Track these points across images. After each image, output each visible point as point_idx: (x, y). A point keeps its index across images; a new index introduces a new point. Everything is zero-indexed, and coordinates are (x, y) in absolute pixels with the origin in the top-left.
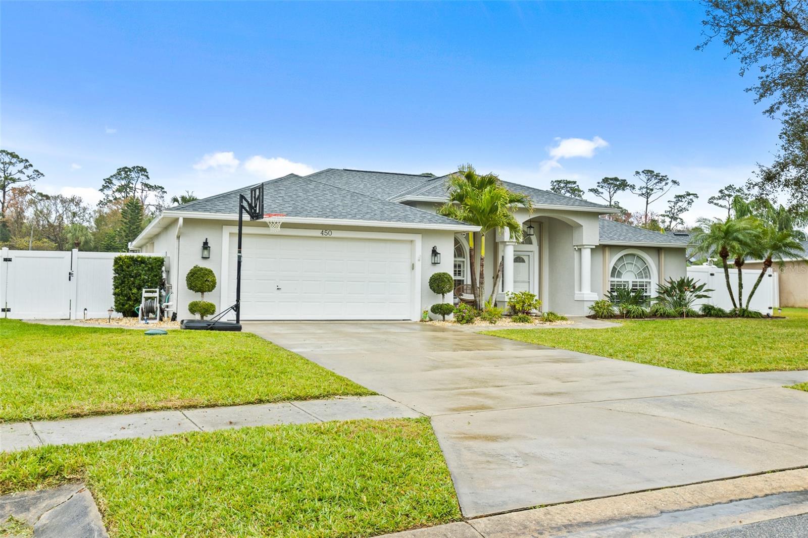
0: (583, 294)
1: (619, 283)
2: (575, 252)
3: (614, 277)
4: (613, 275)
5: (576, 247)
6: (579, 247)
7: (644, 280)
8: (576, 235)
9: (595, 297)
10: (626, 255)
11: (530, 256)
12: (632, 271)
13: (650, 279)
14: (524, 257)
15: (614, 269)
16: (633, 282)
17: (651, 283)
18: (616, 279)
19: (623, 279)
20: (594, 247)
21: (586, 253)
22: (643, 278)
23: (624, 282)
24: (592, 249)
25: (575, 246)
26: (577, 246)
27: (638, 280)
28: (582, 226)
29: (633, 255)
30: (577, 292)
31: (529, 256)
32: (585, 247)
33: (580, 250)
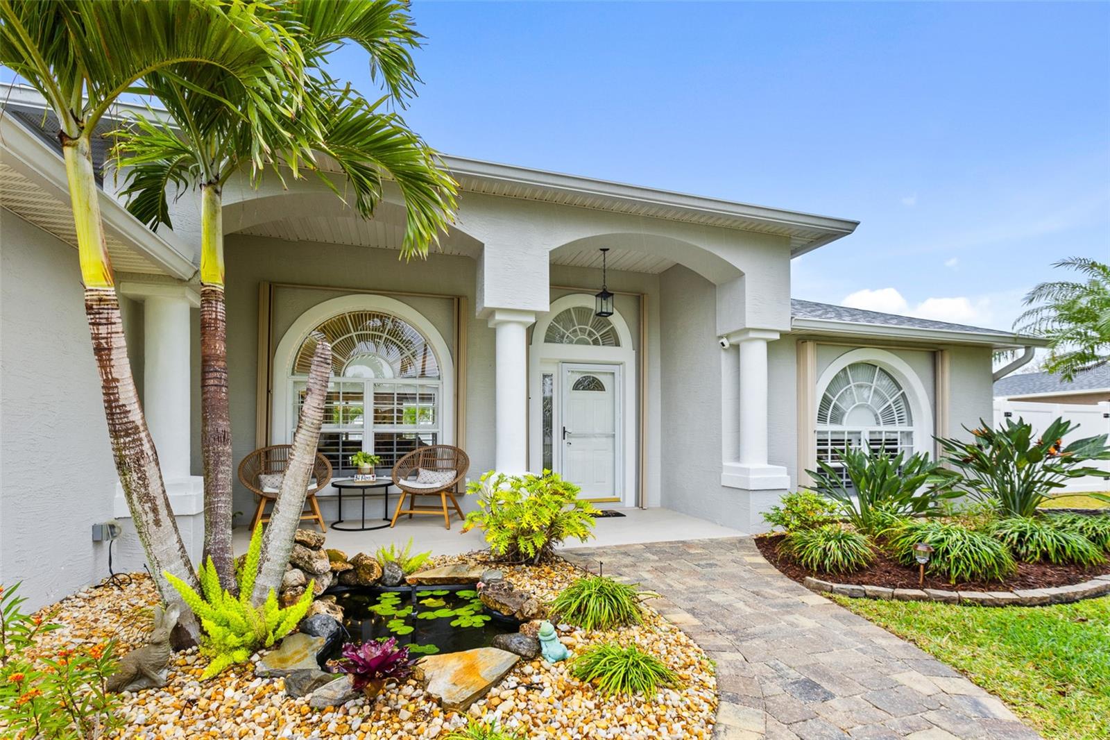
0: (747, 471)
1: (836, 437)
2: (723, 355)
3: (825, 421)
4: (822, 418)
5: (724, 340)
6: (734, 340)
7: (898, 427)
8: (724, 305)
9: (781, 477)
10: (853, 366)
11: (616, 375)
12: (868, 407)
13: (910, 423)
14: (601, 378)
15: (826, 401)
16: (871, 433)
17: (915, 436)
18: (829, 427)
19: (846, 427)
20: (777, 337)
21: (755, 355)
22: (892, 422)
23: (849, 433)
24: (771, 345)
25: (721, 337)
26: (728, 337)
27: (883, 428)
28: (742, 274)
29: (871, 366)
30: (727, 463)
31: (613, 374)
32: (752, 335)
33: (736, 348)
